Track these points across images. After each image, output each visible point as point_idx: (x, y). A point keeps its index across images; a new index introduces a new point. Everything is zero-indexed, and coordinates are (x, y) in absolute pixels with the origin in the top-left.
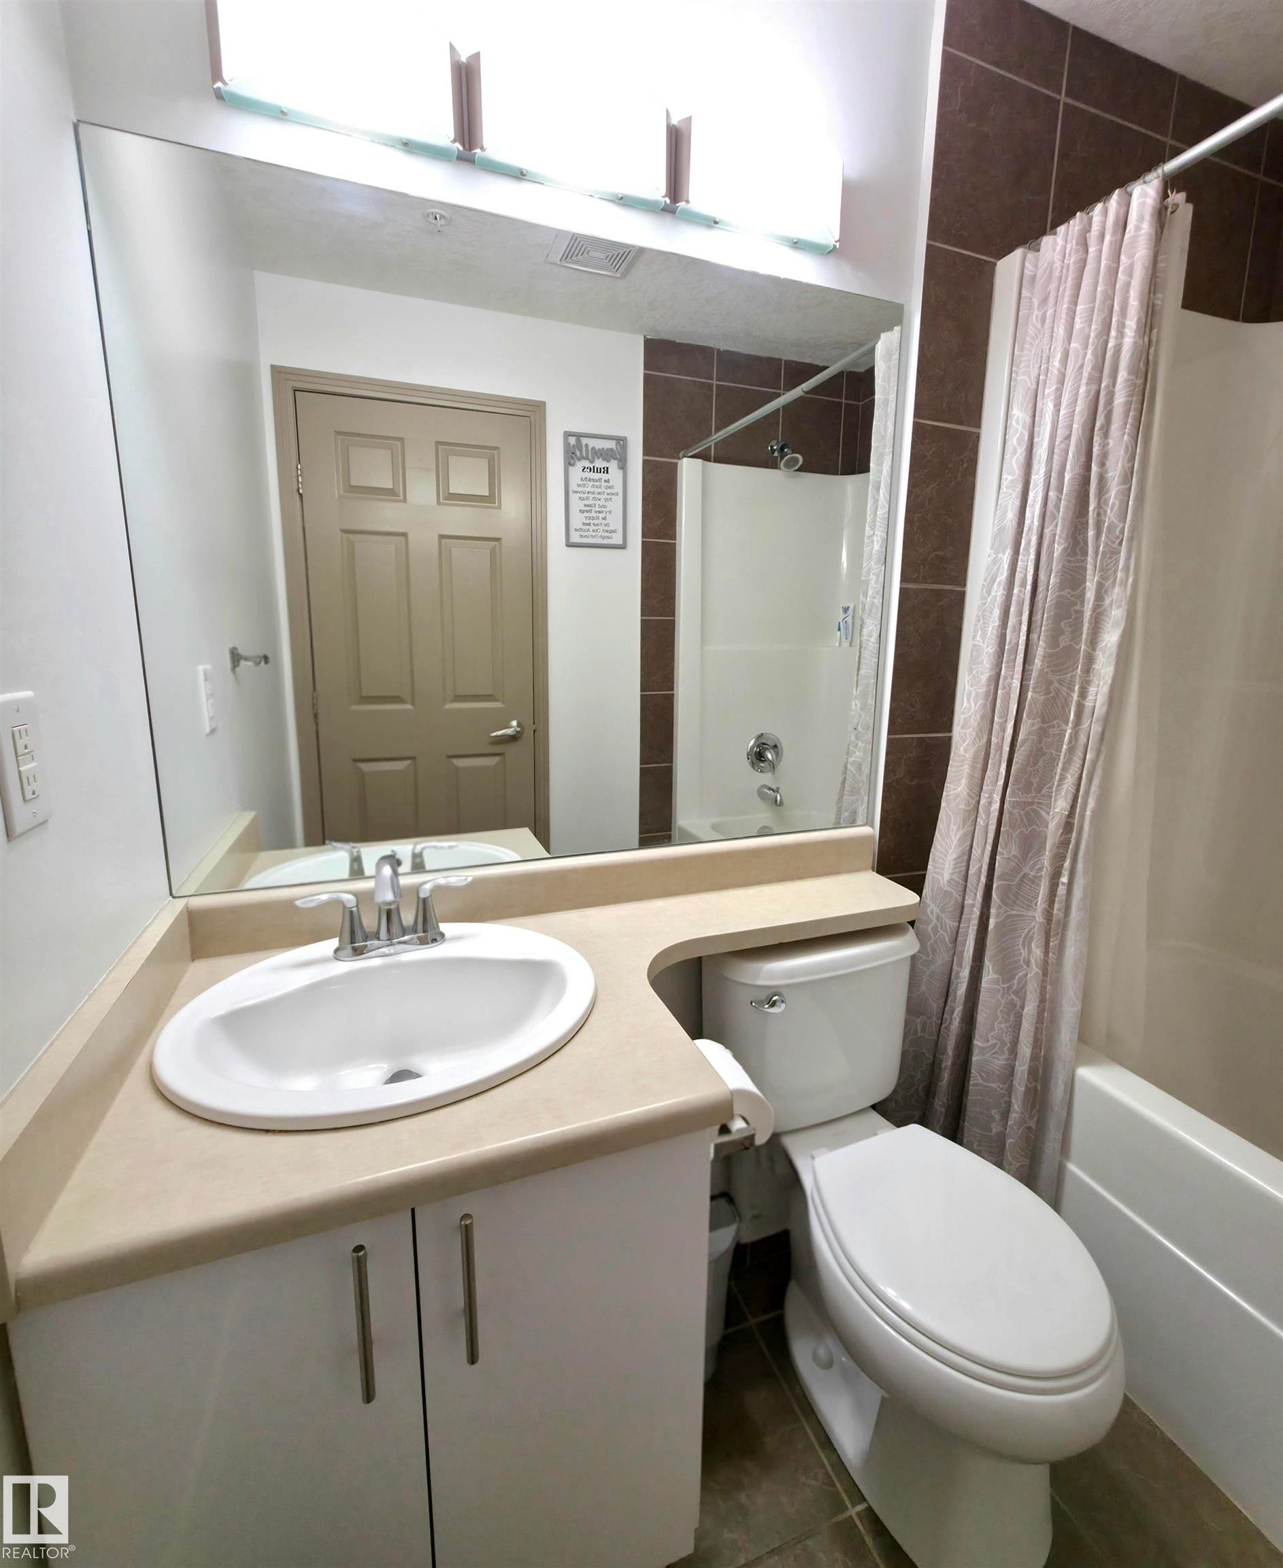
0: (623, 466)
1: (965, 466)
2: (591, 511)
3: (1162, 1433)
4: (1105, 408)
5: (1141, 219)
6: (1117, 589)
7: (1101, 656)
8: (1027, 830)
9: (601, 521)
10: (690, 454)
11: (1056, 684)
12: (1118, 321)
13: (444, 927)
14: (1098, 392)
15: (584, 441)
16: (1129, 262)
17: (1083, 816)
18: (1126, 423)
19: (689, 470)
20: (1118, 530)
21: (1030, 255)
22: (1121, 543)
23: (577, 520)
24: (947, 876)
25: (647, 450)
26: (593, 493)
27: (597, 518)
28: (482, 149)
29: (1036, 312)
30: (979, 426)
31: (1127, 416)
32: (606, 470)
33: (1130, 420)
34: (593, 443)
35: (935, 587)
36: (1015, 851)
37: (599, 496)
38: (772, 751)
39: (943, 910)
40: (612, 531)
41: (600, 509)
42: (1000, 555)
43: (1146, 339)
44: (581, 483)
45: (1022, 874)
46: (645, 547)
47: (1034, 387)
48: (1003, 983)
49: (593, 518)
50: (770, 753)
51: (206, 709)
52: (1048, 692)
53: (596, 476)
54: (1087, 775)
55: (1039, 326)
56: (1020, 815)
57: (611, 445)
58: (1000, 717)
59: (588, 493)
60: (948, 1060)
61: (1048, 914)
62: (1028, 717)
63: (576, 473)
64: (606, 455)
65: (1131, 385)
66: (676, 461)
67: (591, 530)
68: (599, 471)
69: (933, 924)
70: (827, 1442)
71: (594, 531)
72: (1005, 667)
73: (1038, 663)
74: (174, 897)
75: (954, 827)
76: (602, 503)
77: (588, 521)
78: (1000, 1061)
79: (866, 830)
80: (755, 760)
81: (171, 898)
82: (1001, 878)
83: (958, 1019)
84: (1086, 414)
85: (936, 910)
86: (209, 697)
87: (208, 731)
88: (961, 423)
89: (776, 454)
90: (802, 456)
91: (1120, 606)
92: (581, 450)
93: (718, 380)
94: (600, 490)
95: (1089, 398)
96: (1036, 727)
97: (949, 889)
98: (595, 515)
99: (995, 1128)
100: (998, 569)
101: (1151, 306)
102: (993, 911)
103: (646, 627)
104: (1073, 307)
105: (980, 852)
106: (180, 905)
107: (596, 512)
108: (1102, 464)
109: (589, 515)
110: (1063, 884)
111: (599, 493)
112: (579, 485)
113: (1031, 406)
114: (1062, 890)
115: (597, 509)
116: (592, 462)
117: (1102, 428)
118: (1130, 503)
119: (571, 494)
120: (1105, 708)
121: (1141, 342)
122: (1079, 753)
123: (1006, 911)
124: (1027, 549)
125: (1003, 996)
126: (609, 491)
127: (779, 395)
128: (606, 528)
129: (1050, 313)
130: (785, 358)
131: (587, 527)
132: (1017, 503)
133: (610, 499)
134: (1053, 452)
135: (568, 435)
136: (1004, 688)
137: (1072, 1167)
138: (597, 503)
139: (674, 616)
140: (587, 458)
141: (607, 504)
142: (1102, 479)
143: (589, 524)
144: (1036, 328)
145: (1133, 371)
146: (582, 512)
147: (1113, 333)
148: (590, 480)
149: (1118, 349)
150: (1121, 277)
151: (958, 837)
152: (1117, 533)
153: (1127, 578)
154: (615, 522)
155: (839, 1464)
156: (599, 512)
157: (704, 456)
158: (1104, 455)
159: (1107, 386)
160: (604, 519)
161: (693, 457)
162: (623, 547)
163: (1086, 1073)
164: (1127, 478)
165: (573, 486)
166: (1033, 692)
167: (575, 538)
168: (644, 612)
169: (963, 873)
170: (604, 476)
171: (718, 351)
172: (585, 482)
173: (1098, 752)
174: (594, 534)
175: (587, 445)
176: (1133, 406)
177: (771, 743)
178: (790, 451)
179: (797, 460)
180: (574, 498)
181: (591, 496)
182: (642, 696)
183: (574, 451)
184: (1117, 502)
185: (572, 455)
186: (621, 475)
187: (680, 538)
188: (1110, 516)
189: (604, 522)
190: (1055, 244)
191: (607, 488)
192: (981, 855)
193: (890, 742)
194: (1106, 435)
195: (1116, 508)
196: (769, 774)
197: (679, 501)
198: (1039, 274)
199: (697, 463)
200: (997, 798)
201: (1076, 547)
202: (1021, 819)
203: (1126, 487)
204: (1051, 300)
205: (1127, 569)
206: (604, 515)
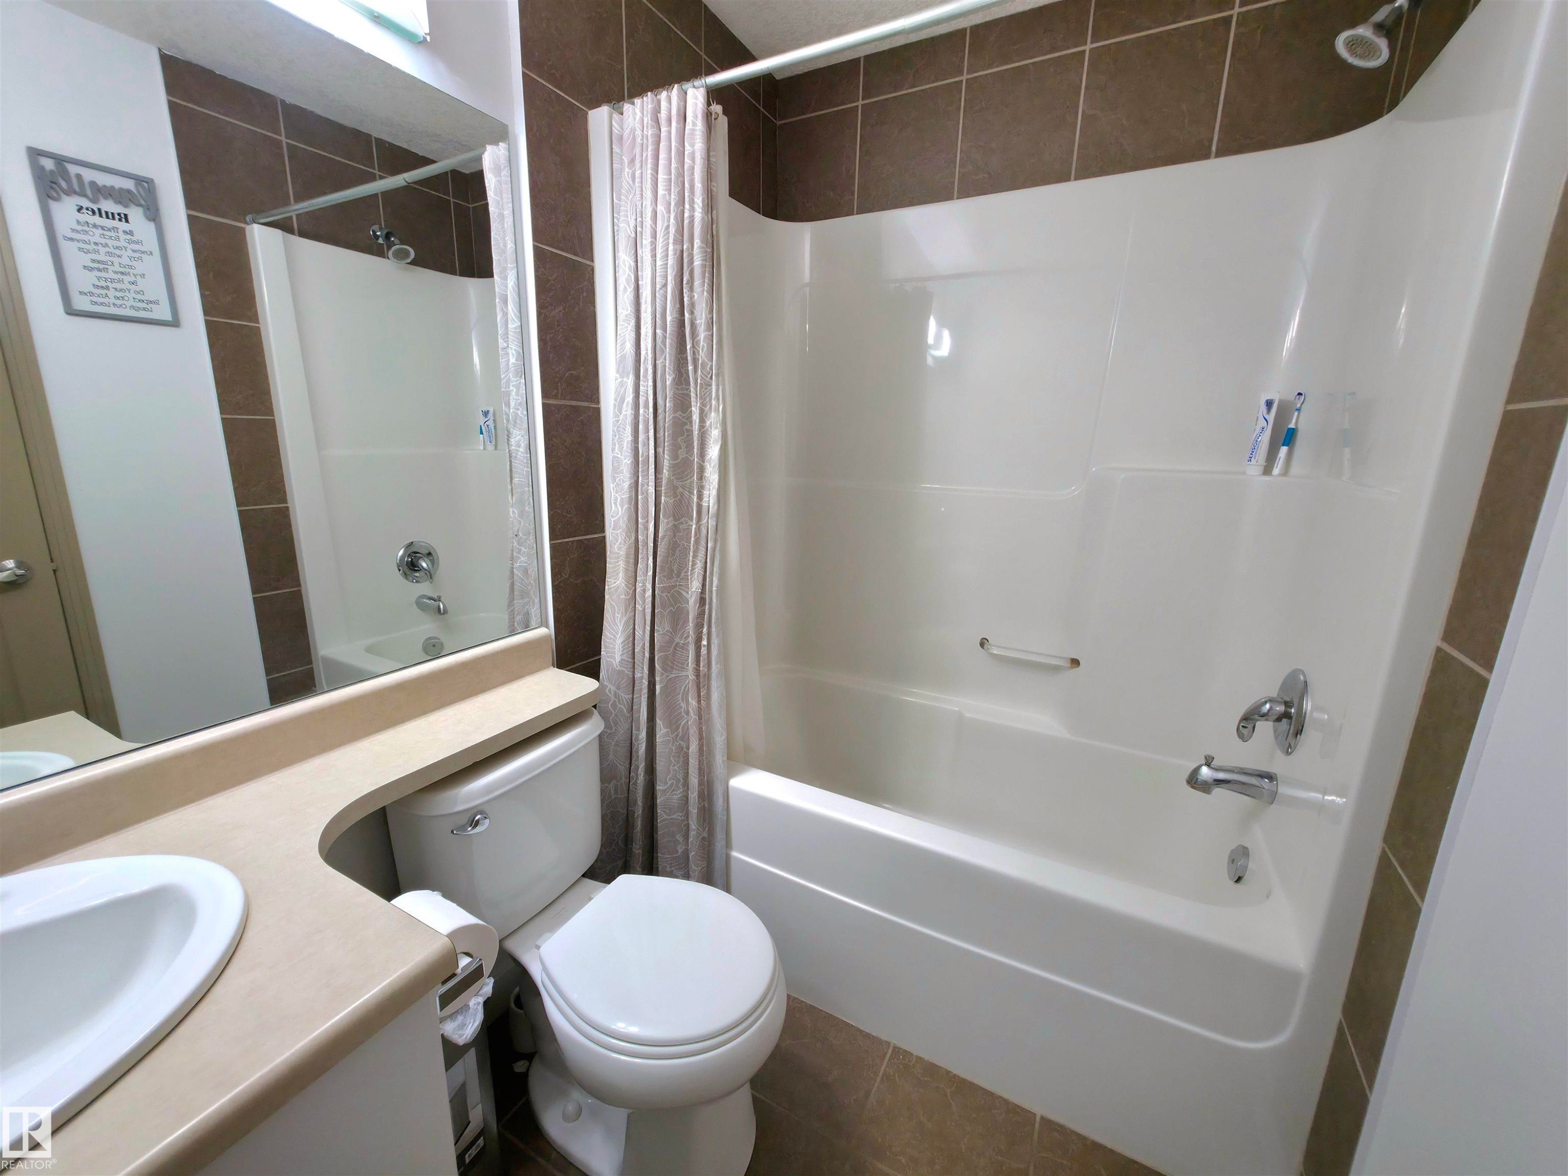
0: (153, 213)
1: (585, 294)
2: (106, 269)
4: (688, 267)
5: (696, 117)
6: (713, 414)
7: (708, 466)
8: (674, 608)
9: (126, 286)
10: (261, 221)
11: (680, 489)
12: (689, 196)
14: (682, 251)
15: (73, 169)
16: (691, 150)
17: (711, 592)
18: (704, 282)
19: (264, 240)
20: (708, 367)
21: (616, 116)
22: (711, 378)
23: (81, 280)
24: (618, 658)
25: (190, 202)
26: (105, 245)
27: (120, 281)
29: (627, 170)
30: (591, 260)
31: (704, 277)
32: (124, 217)
33: (706, 280)
34: (90, 175)
35: (574, 403)
36: (667, 627)
37: (118, 252)
38: (426, 559)
39: (618, 688)
40: (151, 302)
41: (122, 270)
42: (625, 379)
44: (77, 228)
45: (675, 644)
46: (212, 328)
47: (634, 235)
48: (672, 734)
49: (113, 280)
52: (675, 495)
53: (109, 223)
54: (710, 560)
55: (631, 182)
56: (668, 598)
57: (125, 183)
58: (643, 518)
59: (96, 245)
60: (639, 810)
61: (697, 671)
62: (664, 517)
63: (65, 213)
64: (119, 196)
66: (241, 225)
67: (110, 295)
68: (110, 216)
69: (612, 702)
71: (116, 298)
72: (641, 476)
73: (666, 472)
75: (618, 616)
76: (125, 261)
77: (101, 284)
78: (677, 796)
79: (542, 631)
80: (407, 571)
82: (660, 651)
83: (642, 774)
84: (676, 268)
85: (614, 691)
88: (575, 254)
89: (381, 241)
90: (414, 249)
91: (717, 427)
92: (67, 181)
93: (288, 138)
94: (117, 243)
96: (670, 525)
97: (621, 668)
98: (115, 276)
99: (681, 849)
100: (625, 390)
102: (658, 679)
103: (230, 427)
105: (641, 632)
107: (116, 272)
108: (692, 312)
109: (103, 274)
110: (704, 646)
111: (117, 248)
112: (73, 231)
113: (633, 253)
114: (704, 651)
115: (117, 268)
116: (94, 202)
117: (688, 283)
118: (714, 347)
119: (62, 239)
120: (716, 507)
121: (706, 218)
122: (703, 543)
123: (667, 676)
124: (646, 376)
125: (673, 746)
126: (134, 246)
128: (140, 297)
129: (638, 173)
130: (374, 135)
131: (102, 292)
132: (633, 335)
133: (139, 258)
134: (655, 296)
135: (36, 154)
136: (643, 493)
137: (735, 854)
138: (116, 260)
139: (273, 416)
140: (83, 195)
141: (135, 264)
142: (693, 325)
143: (106, 288)
144: (628, 183)
145: (704, 240)
146: (87, 269)
147: (687, 206)
148: (95, 226)
149: (692, 218)
150: (687, 160)
151: (622, 623)
152: (708, 369)
153: (719, 406)
154: (155, 288)
156: (122, 273)
158: (693, 306)
159: (688, 249)
160: (132, 282)
161: (266, 225)
162: (172, 323)
163: (736, 782)
164: (710, 327)
165: (62, 230)
166: (665, 496)
167: (80, 304)
168: (223, 410)
169: (630, 652)
170: (123, 226)
171: (285, 105)
172: (85, 228)
173: (716, 541)
174: (118, 302)
175: (78, 175)
176: (707, 270)
177: (424, 552)
178: (397, 241)
179: (408, 252)
180: (66, 246)
181: (103, 250)
182: (240, 511)
183: (55, 179)
185: (51, 185)
186: (152, 226)
187: (265, 319)
188: (702, 355)
189: (132, 287)
190: (635, 113)
191: (130, 242)
192: (643, 635)
193: (553, 547)
194: (691, 289)
195: (705, 349)
196: (428, 583)
197: (254, 277)
198: (625, 137)
199: (276, 234)
200: (649, 586)
201: (681, 378)
202: (669, 600)
203: (710, 333)
204: (637, 162)
205: (718, 399)
206: (132, 279)
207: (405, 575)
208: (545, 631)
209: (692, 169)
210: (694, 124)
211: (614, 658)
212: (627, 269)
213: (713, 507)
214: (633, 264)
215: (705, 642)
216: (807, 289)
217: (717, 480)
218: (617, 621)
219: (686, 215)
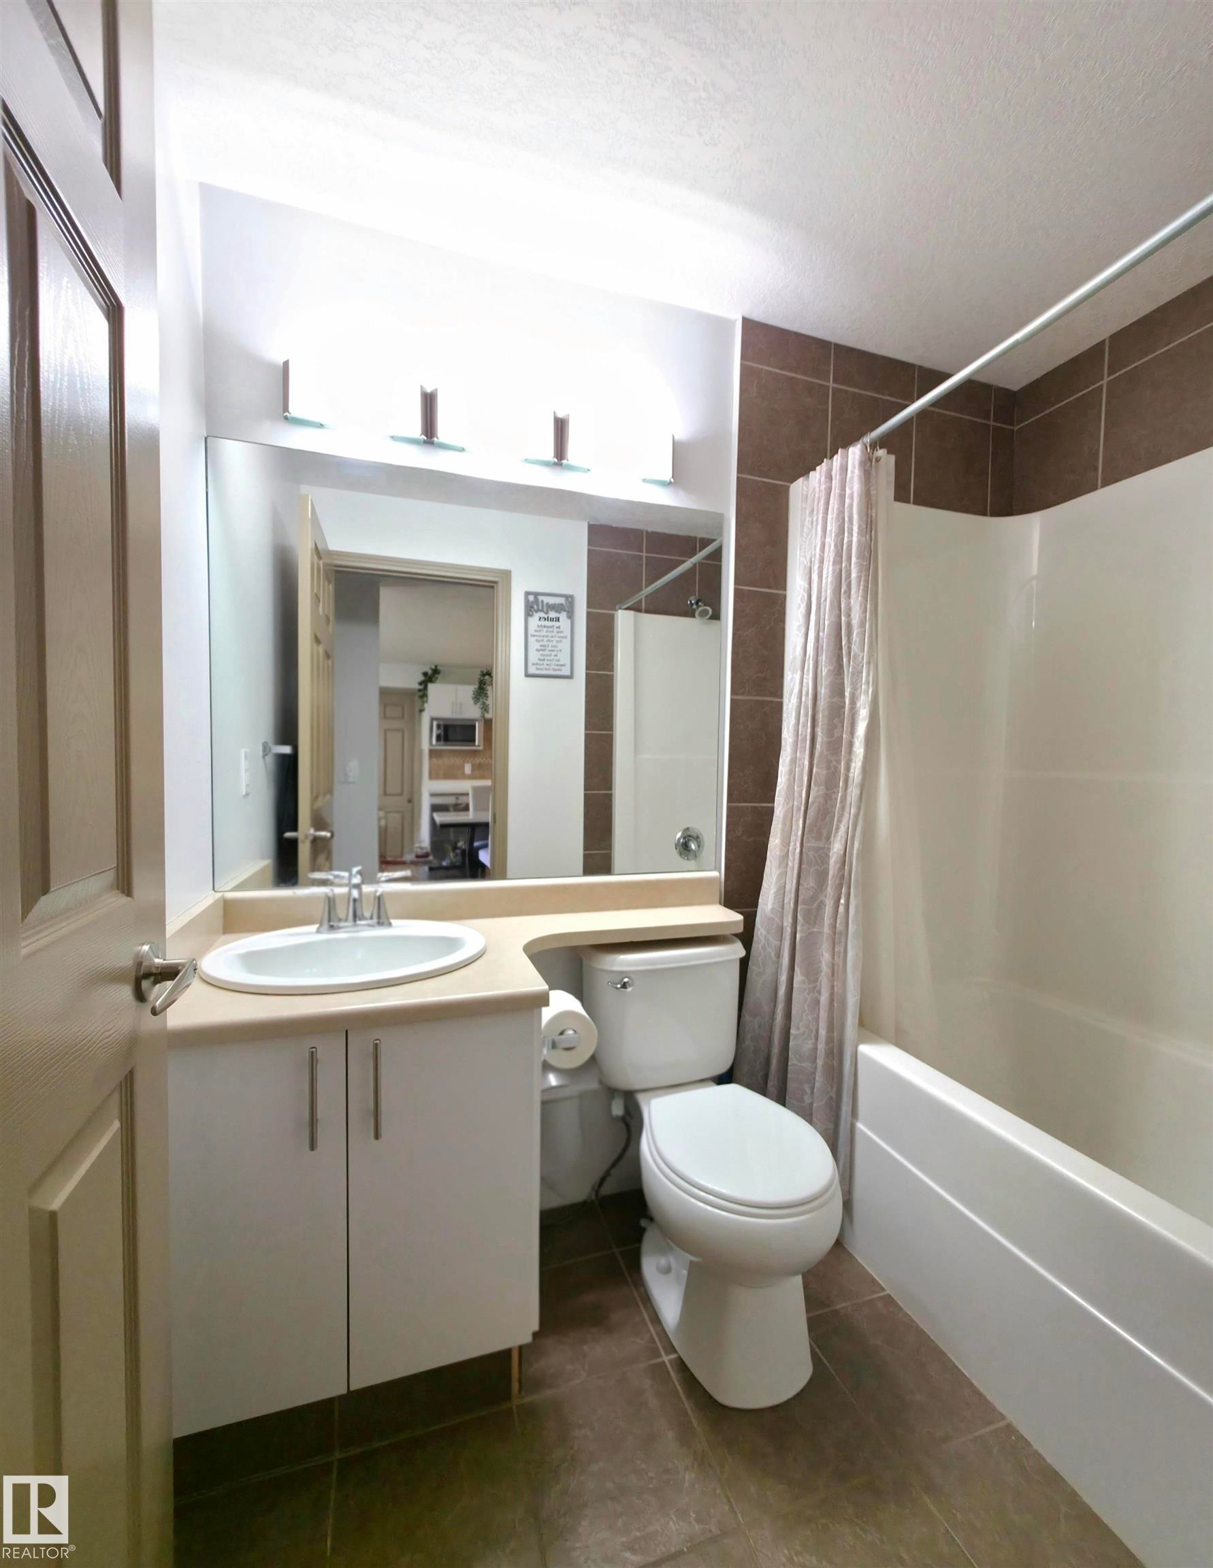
0: (571, 616)
1: (776, 616)
2: (545, 650)
3: (917, 1324)
4: (846, 580)
5: (854, 467)
6: (862, 696)
7: (856, 741)
8: (821, 867)
9: (552, 657)
10: (624, 607)
11: (834, 763)
12: (848, 526)
13: (394, 922)
14: (841, 571)
15: (541, 598)
16: (850, 492)
17: (851, 854)
18: (859, 589)
19: (624, 620)
20: (860, 658)
21: (805, 482)
22: (863, 666)
23: (534, 656)
24: (770, 907)
25: (590, 604)
26: (547, 636)
27: (551, 655)
28: (437, 438)
29: (808, 519)
30: (785, 588)
31: (859, 585)
32: (558, 619)
33: (861, 588)
34: (547, 600)
35: (758, 698)
36: (812, 883)
37: (552, 639)
38: (695, 842)
39: (768, 933)
40: (562, 665)
41: (553, 649)
42: (795, 675)
43: (868, 537)
44: (538, 629)
45: (819, 900)
46: (589, 678)
47: (809, 564)
48: (809, 984)
49: (547, 655)
50: (693, 843)
51: (244, 778)
52: (828, 768)
53: (550, 624)
54: (852, 824)
55: (810, 527)
56: (814, 857)
57: (561, 601)
58: (798, 787)
59: (543, 636)
60: (775, 1050)
61: (834, 926)
62: (815, 785)
63: (534, 621)
64: (558, 608)
65: (860, 565)
66: (613, 612)
67: (545, 664)
68: (552, 620)
69: (762, 943)
70: (656, 1319)
71: (547, 665)
72: (800, 752)
73: (818, 746)
74: (215, 892)
75: (774, 870)
76: (554, 643)
77: (542, 658)
78: (808, 1045)
79: (715, 874)
80: (682, 850)
81: (213, 892)
82: (804, 903)
83: (780, 1015)
84: (834, 583)
85: (764, 932)
86: (246, 770)
87: (244, 793)
88: (770, 588)
89: (695, 607)
90: (712, 608)
91: (865, 708)
92: (538, 605)
93: (646, 552)
94: (552, 634)
95: (835, 574)
96: (821, 793)
97: (772, 916)
98: (548, 653)
99: (807, 1099)
100: (794, 685)
101: (869, 516)
102: (799, 928)
103: (589, 739)
104: (825, 515)
105: (790, 886)
106: (218, 895)
107: (549, 651)
108: (849, 616)
109: (543, 653)
110: (842, 904)
111: (552, 637)
112: (536, 631)
113: (807, 577)
114: (841, 909)
115: (550, 648)
116: (547, 613)
117: (845, 592)
118: (866, 640)
119: (529, 636)
120: (860, 777)
121: (864, 539)
122: (847, 809)
123: (809, 929)
124: (808, 671)
125: (808, 994)
126: (560, 635)
127: (684, 562)
128: (557, 663)
129: (815, 519)
130: (699, 536)
131: (542, 662)
132: (803, 640)
133: (561, 641)
134: (820, 607)
135: (527, 594)
136: (799, 766)
137: (860, 1126)
138: (550, 644)
139: (612, 731)
140: (542, 611)
141: (558, 644)
142: (849, 625)
143: (544, 660)
144: (808, 528)
145: (860, 556)
146: (538, 650)
147: (846, 534)
148: (545, 627)
149: (850, 543)
150: (847, 501)
151: (776, 875)
152: (860, 659)
153: (868, 688)
154: (565, 658)
155: (663, 1332)
156: (552, 651)
157: (636, 608)
158: (849, 609)
159: (846, 567)
160: (556, 656)
161: (626, 609)
162: (570, 677)
163: (864, 1049)
164: (862, 624)
165: (531, 631)
166: (817, 768)
167: (532, 670)
168: (586, 728)
169: (781, 903)
170: (557, 624)
171: (647, 532)
172: (541, 628)
173: (859, 808)
174: (547, 667)
175: (542, 601)
176: (862, 579)
177: (695, 835)
178: (702, 605)
179: (708, 611)
180: (531, 640)
181: (545, 639)
182: (585, 795)
183: (532, 606)
184: (858, 639)
185: (530, 609)
186: (569, 621)
187: (617, 670)
188: (855, 648)
189: (556, 658)
190: (816, 477)
191: (558, 632)
192: (791, 886)
193: (729, 808)
194: (849, 597)
195: (858, 642)
196: (693, 861)
197: (615, 642)
198: (809, 496)
199: (631, 614)
200: (798, 845)
201: (839, 670)
202: (816, 860)
203: (863, 629)
204: (815, 513)
205: (869, 683)
206: (555, 653)
207: (681, 854)
208: (716, 874)
209: (851, 506)
210: (853, 472)
211: (767, 905)
212: (802, 591)
213: (858, 777)
214: (806, 586)
215: (842, 901)
216: (1034, 582)
217: (862, 754)
218: (773, 874)
219: (846, 540)
